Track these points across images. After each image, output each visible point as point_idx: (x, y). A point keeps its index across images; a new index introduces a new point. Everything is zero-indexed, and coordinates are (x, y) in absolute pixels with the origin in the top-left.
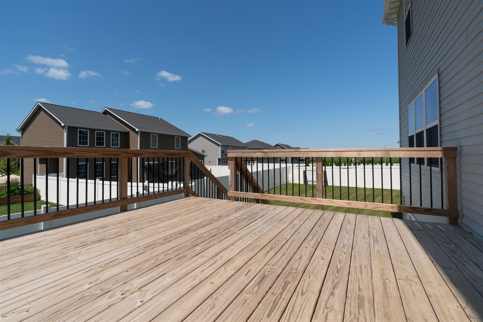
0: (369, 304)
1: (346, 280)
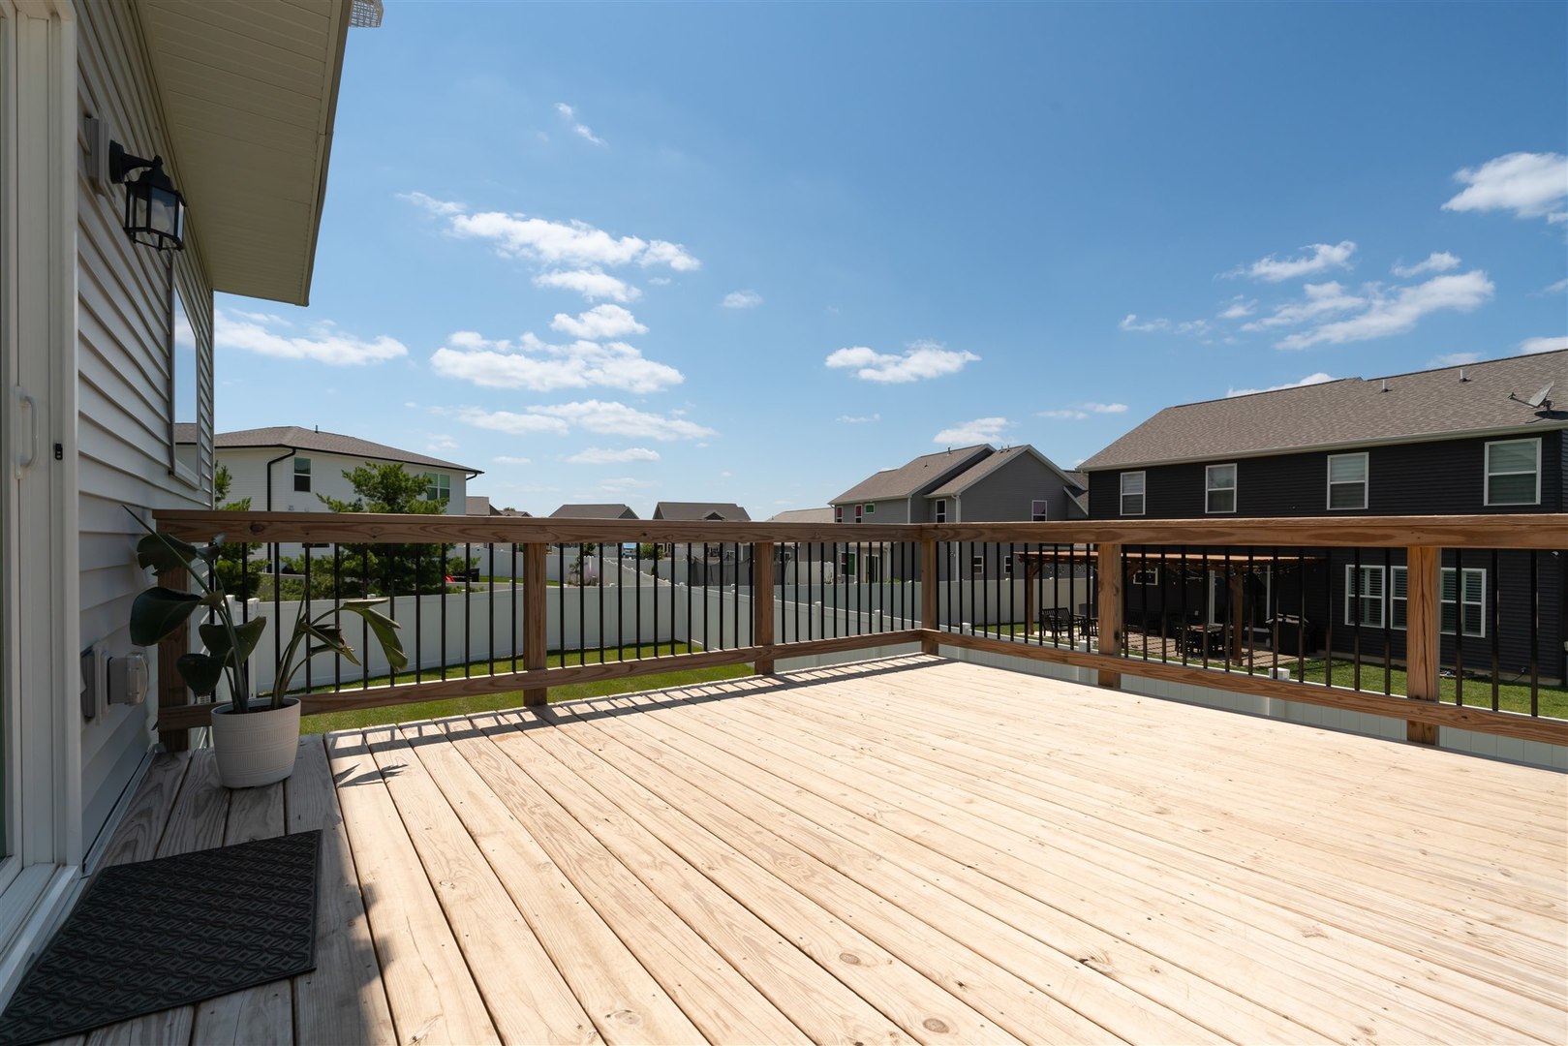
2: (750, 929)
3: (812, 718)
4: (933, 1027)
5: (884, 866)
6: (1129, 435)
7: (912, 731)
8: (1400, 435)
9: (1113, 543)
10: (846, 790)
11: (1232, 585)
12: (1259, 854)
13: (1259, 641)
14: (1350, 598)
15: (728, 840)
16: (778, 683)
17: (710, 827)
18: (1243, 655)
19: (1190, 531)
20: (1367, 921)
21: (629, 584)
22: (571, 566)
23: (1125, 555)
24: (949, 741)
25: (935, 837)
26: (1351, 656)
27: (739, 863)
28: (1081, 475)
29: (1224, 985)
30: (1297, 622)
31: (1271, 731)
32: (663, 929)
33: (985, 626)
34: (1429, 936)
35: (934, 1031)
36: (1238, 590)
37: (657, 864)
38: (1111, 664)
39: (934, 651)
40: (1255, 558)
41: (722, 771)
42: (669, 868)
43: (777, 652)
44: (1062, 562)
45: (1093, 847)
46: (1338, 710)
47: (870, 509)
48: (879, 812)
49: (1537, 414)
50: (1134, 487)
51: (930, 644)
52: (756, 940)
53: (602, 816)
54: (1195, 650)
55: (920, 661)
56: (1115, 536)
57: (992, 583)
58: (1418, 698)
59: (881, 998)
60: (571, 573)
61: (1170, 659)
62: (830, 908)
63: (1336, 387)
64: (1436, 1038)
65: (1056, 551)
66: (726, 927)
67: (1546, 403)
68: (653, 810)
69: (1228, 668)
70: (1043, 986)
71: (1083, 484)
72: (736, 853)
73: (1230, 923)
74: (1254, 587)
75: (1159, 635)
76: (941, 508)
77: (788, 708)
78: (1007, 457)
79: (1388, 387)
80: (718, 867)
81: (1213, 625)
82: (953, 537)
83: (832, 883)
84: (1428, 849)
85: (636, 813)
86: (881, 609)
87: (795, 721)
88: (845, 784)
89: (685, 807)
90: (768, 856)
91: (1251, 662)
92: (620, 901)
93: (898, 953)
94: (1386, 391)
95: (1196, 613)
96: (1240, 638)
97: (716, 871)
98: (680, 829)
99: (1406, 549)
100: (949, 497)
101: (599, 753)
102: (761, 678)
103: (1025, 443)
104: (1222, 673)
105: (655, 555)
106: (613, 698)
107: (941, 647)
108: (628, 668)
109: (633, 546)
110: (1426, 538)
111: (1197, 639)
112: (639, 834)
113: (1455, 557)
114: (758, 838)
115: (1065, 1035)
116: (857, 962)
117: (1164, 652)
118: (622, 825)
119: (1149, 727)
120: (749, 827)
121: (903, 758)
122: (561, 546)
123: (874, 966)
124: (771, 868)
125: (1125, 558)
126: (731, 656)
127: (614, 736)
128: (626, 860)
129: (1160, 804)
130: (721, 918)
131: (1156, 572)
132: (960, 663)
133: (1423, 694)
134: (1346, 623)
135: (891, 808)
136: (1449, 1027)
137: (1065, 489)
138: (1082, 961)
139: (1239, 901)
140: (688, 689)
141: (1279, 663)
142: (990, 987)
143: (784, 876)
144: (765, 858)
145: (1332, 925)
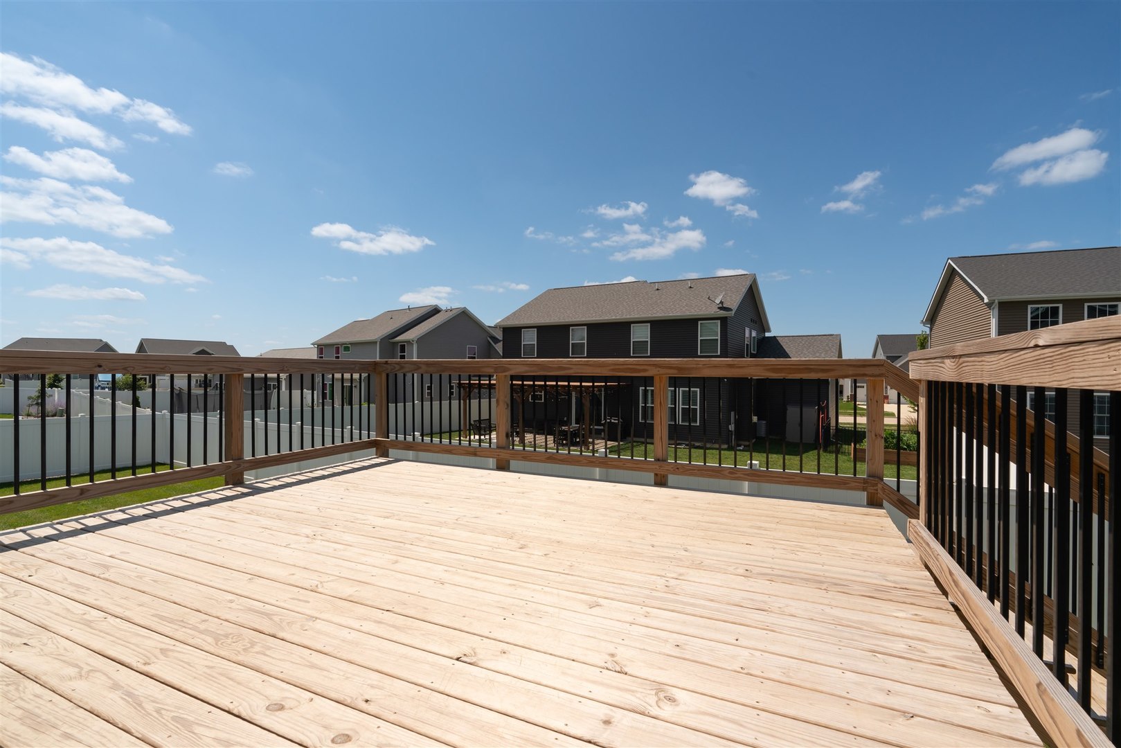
0: (13, 734)
1: (130, 725)
2: (179, 708)
3: (274, 516)
4: (339, 741)
5: (319, 625)
6: (528, 305)
7: (359, 516)
8: (663, 315)
9: (504, 374)
10: (293, 570)
11: (584, 401)
12: (574, 563)
13: (598, 434)
14: (642, 406)
15: (170, 634)
16: (246, 490)
17: (154, 627)
18: (590, 443)
19: (549, 367)
20: (622, 591)
21: (103, 413)
22: (30, 398)
23: (512, 382)
24: (389, 520)
25: (365, 593)
26: (643, 440)
27: (179, 652)
28: (498, 330)
29: (542, 650)
30: (617, 421)
31: (590, 488)
32: (79, 736)
33: (431, 435)
34: (647, 592)
35: (340, 743)
36: (587, 403)
37: (83, 674)
38: (504, 454)
39: (385, 455)
40: (595, 384)
41: (175, 573)
42: (98, 674)
43: (246, 465)
44: (483, 388)
45: (476, 578)
46: (622, 471)
47: (347, 349)
48: (321, 583)
49: (719, 308)
50: (530, 338)
51: (382, 450)
52: (185, 716)
53: (18, 641)
54: (564, 442)
55: (374, 463)
56: (506, 370)
57: (436, 404)
58: (659, 460)
59: (298, 731)
60: (29, 406)
61: (550, 448)
62: (264, 670)
63: (635, 285)
64: (644, 649)
65: (480, 380)
66: (155, 714)
67: (721, 303)
68: (88, 624)
69: (581, 451)
70: (427, 683)
71: (499, 336)
72: (178, 644)
73: (551, 610)
74: (595, 401)
75: (543, 434)
76: (403, 349)
77: (252, 511)
78: (450, 315)
79: (659, 287)
80: (156, 660)
81: (574, 425)
82: (398, 370)
83: (270, 648)
84: (655, 544)
85: (65, 630)
86: (352, 426)
87: (257, 521)
88: (295, 566)
89: (128, 614)
90: (210, 640)
91: (593, 447)
92: (28, 721)
93: (319, 691)
94: (658, 289)
95: (565, 419)
96: (588, 433)
97: (152, 665)
98: (117, 635)
99: (653, 377)
100: (408, 342)
101: (30, 580)
102: (230, 489)
103: (462, 306)
104: (566, 454)
105: (134, 386)
106: (58, 523)
107: (391, 451)
108: (78, 492)
109: (108, 377)
110: (662, 371)
111: (564, 434)
112: (65, 649)
113: (675, 382)
114: (202, 627)
115: (438, 714)
116: (282, 708)
117: (546, 444)
118: (45, 645)
119: (523, 493)
120: (194, 618)
121: (348, 538)
122: (16, 379)
123: (296, 707)
124: (212, 650)
125: (512, 385)
126: (198, 472)
127: (51, 559)
128: (44, 678)
129: (522, 542)
130: (149, 707)
131: (543, 393)
132: (404, 462)
133: (661, 459)
134: (640, 421)
135: (332, 578)
136: (651, 641)
137: (489, 338)
138: (458, 659)
139: (558, 595)
140: (151, 505)
141: (608, 446)
142: (390, 696)
143: (223, 653)
144: (208, 642)
145: (605, 598)
